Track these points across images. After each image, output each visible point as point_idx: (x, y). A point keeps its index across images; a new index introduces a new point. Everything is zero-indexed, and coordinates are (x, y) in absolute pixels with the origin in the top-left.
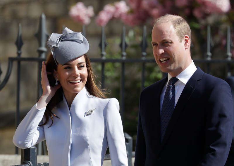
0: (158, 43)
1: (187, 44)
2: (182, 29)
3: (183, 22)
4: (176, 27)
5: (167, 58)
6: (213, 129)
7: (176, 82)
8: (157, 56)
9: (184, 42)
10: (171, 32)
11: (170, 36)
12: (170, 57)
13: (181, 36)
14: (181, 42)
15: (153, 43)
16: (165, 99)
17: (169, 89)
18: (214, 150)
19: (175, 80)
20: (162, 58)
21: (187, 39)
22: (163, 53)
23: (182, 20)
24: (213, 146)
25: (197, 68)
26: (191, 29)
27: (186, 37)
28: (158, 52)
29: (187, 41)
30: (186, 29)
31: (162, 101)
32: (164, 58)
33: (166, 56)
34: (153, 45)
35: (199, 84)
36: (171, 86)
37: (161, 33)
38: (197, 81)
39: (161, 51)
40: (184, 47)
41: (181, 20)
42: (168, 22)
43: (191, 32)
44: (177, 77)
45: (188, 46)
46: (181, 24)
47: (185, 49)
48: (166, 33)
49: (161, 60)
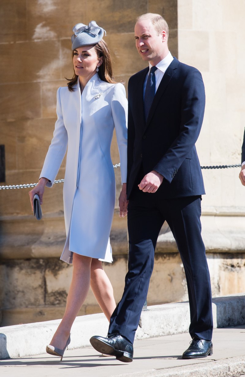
0: (139, 37)
1: (164, 38)
2: (159, 25)
3: (161, 19)
4: (154, 24)
5: (147, 49)
6: (187, 109)
7: (156, 70)
8: (138, 47)
9: (161, 36)
10: (150, 27)
11: (149, 31)
12: (148, 48)
13: (158, 31)
14: (158, 36)
15: (135, 37)
16: (147, 85)
17: (150, 77)
18: (187, 129)
19: (154, 69)
20: (143, 50)
21: (164, 33)
22: (143, 45)
23: (161, 17)
24: (186, 125)
25: (174, 58)
26: (168, 25)
27: (164, 32)
28: (139, 45)
29: (164, 36)
30: (164, 25)
31: (145, 88)
32: (144, 49)
33: (145, 48)
34: (136, 39)
35: (176, 72)
36: (152, 74)
37: (142, 28)
38: (174, 70)
39: (142, 44)
40: (162, 40)
41: (159, 18)
42: (147, 19)
43: (168, 27)
44: (156, 66)
45: (165, 39)
46: (159, 21)
47: (163, 42)
48: (145, 28)
49: (142, 51)
